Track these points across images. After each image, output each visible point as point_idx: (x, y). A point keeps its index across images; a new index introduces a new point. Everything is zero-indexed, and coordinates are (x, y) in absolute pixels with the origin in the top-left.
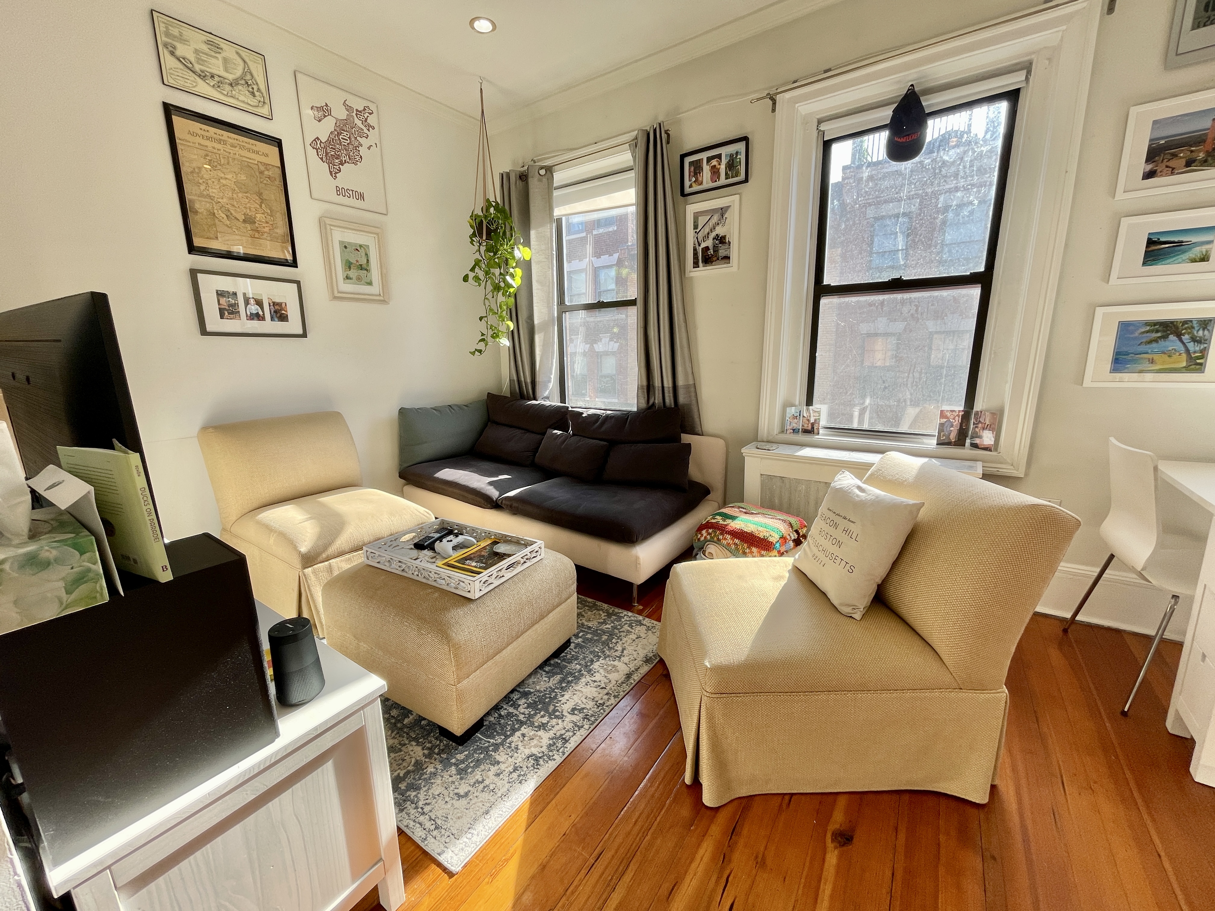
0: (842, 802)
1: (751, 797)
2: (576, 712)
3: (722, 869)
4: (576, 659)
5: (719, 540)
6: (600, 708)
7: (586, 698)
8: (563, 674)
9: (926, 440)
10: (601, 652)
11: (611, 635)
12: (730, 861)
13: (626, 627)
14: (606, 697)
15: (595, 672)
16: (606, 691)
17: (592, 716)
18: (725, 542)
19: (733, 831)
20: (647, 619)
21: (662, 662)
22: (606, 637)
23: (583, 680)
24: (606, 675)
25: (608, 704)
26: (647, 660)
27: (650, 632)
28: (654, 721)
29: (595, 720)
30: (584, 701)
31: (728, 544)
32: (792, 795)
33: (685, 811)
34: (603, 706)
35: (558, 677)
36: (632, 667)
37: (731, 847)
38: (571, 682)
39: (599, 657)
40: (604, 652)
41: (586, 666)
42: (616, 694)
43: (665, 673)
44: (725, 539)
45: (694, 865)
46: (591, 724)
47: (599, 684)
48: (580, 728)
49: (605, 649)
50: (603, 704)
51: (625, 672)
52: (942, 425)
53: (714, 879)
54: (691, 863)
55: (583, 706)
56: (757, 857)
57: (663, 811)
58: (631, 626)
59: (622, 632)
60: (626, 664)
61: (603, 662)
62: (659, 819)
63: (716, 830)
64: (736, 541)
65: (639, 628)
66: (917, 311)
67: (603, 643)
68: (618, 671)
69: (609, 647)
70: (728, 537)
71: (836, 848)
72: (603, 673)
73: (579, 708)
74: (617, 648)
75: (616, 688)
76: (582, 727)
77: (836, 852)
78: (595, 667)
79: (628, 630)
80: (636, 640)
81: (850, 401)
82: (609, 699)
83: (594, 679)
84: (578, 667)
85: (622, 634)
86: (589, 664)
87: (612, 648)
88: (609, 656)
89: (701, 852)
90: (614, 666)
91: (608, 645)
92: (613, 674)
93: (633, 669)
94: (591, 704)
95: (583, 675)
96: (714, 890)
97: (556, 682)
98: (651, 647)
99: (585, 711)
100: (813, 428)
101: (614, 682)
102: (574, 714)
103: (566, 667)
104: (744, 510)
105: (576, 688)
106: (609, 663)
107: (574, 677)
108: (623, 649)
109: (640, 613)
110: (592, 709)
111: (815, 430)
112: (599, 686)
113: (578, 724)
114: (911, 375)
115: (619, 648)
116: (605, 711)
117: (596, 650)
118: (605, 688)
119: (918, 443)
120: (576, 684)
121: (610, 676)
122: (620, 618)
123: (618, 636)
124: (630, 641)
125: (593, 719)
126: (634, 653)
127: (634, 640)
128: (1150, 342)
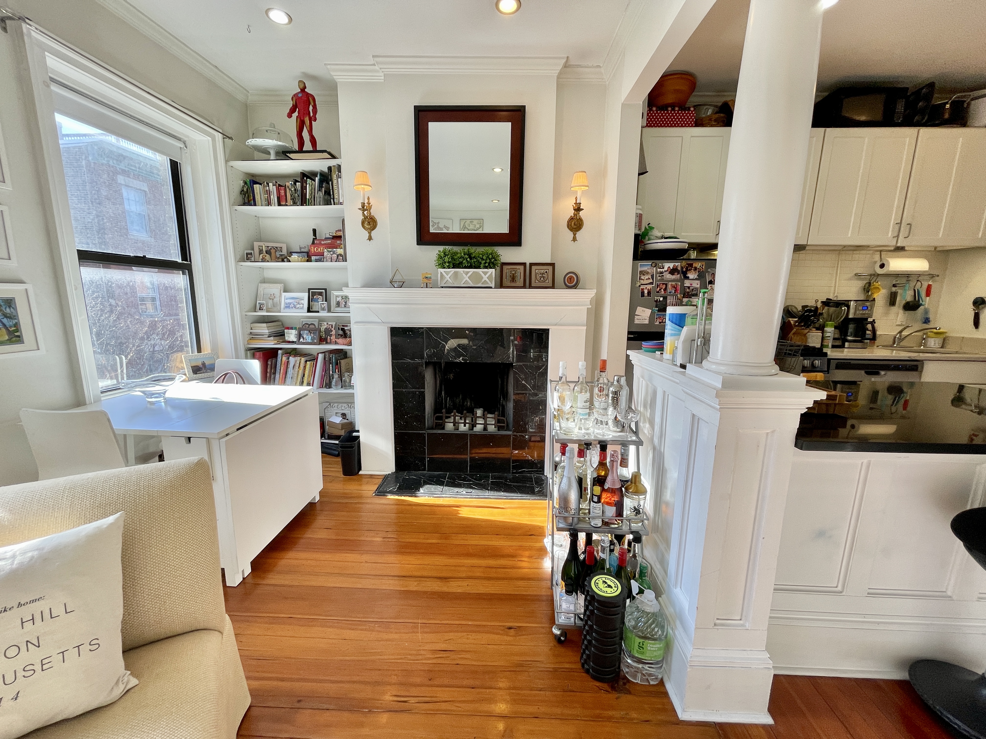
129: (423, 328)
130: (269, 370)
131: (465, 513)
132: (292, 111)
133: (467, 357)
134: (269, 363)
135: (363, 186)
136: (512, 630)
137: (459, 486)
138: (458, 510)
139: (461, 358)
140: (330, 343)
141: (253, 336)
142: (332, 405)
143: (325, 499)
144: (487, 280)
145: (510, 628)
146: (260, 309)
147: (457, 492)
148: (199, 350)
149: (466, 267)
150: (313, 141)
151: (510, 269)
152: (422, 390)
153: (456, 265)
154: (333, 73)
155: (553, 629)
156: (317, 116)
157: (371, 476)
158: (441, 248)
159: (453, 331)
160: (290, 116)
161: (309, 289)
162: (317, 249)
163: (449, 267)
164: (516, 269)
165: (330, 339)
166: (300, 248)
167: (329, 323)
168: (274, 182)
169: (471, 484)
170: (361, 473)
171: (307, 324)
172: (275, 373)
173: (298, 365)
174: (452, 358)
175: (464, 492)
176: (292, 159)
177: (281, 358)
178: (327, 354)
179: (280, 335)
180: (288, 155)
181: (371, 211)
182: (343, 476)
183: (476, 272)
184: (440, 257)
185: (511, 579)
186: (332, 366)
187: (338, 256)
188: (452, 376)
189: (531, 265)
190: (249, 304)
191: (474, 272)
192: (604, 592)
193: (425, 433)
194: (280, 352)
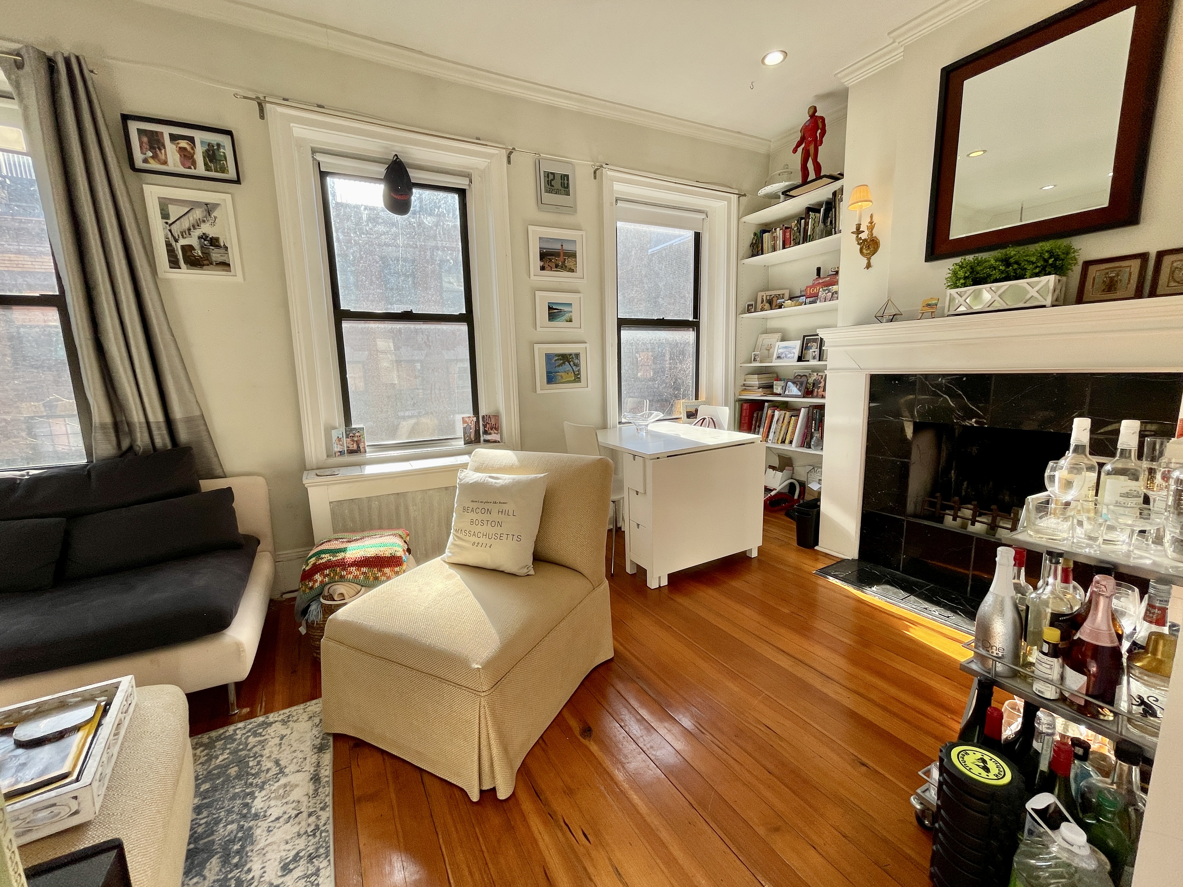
0: (567, 715)
1: (524, 763)
2: (291, 866)
3: (556, 821)
4: (217, 822)
5: (342, 577)
6: (318, 834)
7: (287, 843)
8: (217, 853)
9: (453, 442)
10: (247, 788)
11: (242, 762)
12: (555, 812)
13: (252, 740)
14: (313, 819)
15: (266, 811)
16: (305, 815)
17: (317, 849)
18: (350, 576)
19: (537, 794)
20: (271, 715)
21: (338, 738)
22: (236, 769)
23: (258, 832)
24: (284, 801)
25: (323, 822)
26: (320, 749)
27: (291, 722)
28: (392, 790)
29: (326, 848)
30: (288, 847)
31: (356, 577)
32: (541, 737)
33: (495, 820)
34: (319, 829)
35: (214, 863)
36: (309, 767)
37: (546, 803)
38: (243, 847)
39: (252, 794)
40: (251, 784)
41: (244, 816)
42: (321, 805)
43: (351, 743)
44: (351, 573)
45: (541, 843)
46: (327, 857)
47: (286, 816)
48: (317, 873)
49: (250, 781)
50: (317, 827)
51: (308, 778)
52: (465, 429)
53: (560, 834)
54: (537, 844)
55: (293, 853)
56: (564, 792)
57: (481, 839)
58: (255, 735)
59: (252, 748)
60: (298, 771)
61: (264, 793)
62: (484, 848)
63: (527, 805)
64: (364, 570)
65: (270, 730)
66: (428, 339)
67: (239, 777)
68: (297, 785)
69: (253, 775)
70: (353, 569)
71: (589, 741)
72: (279, 803)
73: (291, 858)
74: (267, 767)
75: (314, 801)
76: (318, 870)
77: (592, 743)
78: (259, 807)
79: (259, 741)
80: (283, 742)
81: (386, 418)
82: (318, 818)
83: (272, 818)
84: (233, 827)
85: (255, 749)
86: (245, 811)
87: (260, 771)
88: (264, 783)
89: (534, 829)
90: (285, 786)
91: (248, 774)
92: (294, 792)
93: (312, 769)
94: (301, 843)
95: (251, 828)
96: (567, 839)
97: (218, 869)
98: (310, 734)
99: (301, 854)
100: (358, 447)
101: (305, 800)
102: (291, 871)
103: (213, 842)
104: (345, 540)
105: (258, 847)
106: (274, 788)
107: (240, 840)
108: (277, 763)
109: (252, 715)
110: (310, 844)
111: (362, 450)
112: (290, 817)
113: (310, 872)
114: (433, 392)
115: (267, 764)
116: (328, 831)
117: (237, 791)
118: (301, 813)
119: (446, 446)
120: (252, 844)
121: (291, 798)
122: (232, 739)
123: (252, 755)
124: (275, 749)
125: (322, 851)
126: (295, 754)
127: (280, 744)
128: (559, 366)
129: (916, 375)
130: (754, 422)
131: (916, 633)
132: (799, 145)
133: (985, 419)
134: (755, 415)
135: (860, 204)
136: (864, 768)
137: (938, 603)
138: (910, 627)
139: (974, 420)
140: (817, 397)
141: (746, 388)
142: (816, 469)
143: (763, 558)
144: (1036, 295)
145: (864, 764)
146: (755, 360)
147: (926, 609)
148: (697, 398)
149: (996, 281)
150: (818, 168)
151: (1106, 269)
152: (906, 460)
153: (978, 281)
154: (843, 81)
155: (912, 798)
156: (824, 139)
157: (826, 555)
158: (958, 260)
159: (964, 379)
160: (795, 151)
161: (804, 337)
162: (813, 290)
163: (965, 285)
164: (1121, 267)
165: (817, 392)
166: (801, 292)
167: (819, 374)
168: (781, 226)
169: (959, 609)
170: (816, 548)
171: (799, 375)
172: (759, 427)
173: (781, 419)
174: (957, 419)
175: (937, 613)
176: (794, 197)
177: (767, 411)
178: (811, 408)
179: (768, 388)
180: (788, 193)
181: (873, 231)
182: (796, 545)
183: (1016, 285)
184: (955, 273)
185: (918, 728)
186: (815, 424)
187: (833, 294)
188: (975, 450)
189: (1161, 255)
190: (743, 355)
191: (1011, 285)
192: (965, 766)
193: (903, 520)
194: (766, 404)
